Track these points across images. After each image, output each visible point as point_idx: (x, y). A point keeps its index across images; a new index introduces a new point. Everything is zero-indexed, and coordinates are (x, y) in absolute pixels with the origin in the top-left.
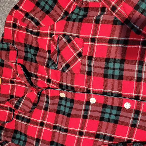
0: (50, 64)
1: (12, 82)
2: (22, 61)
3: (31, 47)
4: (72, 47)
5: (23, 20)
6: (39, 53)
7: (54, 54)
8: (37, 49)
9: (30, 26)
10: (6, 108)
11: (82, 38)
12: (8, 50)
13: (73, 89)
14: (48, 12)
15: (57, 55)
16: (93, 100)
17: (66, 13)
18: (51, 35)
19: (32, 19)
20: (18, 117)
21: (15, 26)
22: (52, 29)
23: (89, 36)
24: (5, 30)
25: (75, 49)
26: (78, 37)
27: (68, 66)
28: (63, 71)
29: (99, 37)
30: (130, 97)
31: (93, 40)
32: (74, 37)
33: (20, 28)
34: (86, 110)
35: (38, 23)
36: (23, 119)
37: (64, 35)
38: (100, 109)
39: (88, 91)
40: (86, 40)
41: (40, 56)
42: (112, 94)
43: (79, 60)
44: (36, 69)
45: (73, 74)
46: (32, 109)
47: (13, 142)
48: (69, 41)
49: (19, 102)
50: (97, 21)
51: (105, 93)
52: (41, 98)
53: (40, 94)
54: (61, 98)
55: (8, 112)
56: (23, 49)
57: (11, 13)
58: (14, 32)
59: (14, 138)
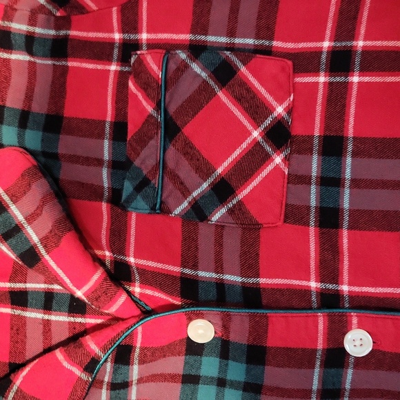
16: (358, 343)
18: (128, 49)
23: (318, 45)
29: (369, 43)
32: (246, 54)
43: (278, 160)
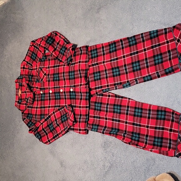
0: (37, 80)
1: (25, 92)
2: (27, 82)
3: (30, 75)
5: (27, 65)
6: (33, 77)
8: (32, 76)
9: (29, 67)
10: (24, 104)
11: (46, 67)
12: (22, 78)
13: (44, 89)
14: (34, 60)
15: (38, 76)
16: (51, 92)
17: (40, 59)
18: (36, 68)
19: (30, 64)
20: (28, 107)
21: (24, 68)
24: (21, 70)
25: (43, 72)
27: (42, 80)
28: (41, 82)
29: (50, 66)
30: (63, 87)
31: (49, 68)
32: (43, 68)
33: (26, 68)
34: (50, 96)
35: (31, 65)
36: (30, 107)
37: (40, 68)
38: (54, 95)
39: (49, 88)
40: (47, 68)
41: (33, 78)
42: (57, 87)
43: (45, 76)
44: (33, 84)
45: (44, 83)
46: (33, 102)
47: (27, 118)
48: (41, 70)
49: (28, 99)
50: (49, 60)
51: (55, 88)
52: (35, 96)
53: (34, 94)
54: (42, 94)
56: (28, 77)
57: (22, 63)
58: (23, 70)
59: (28, 116)
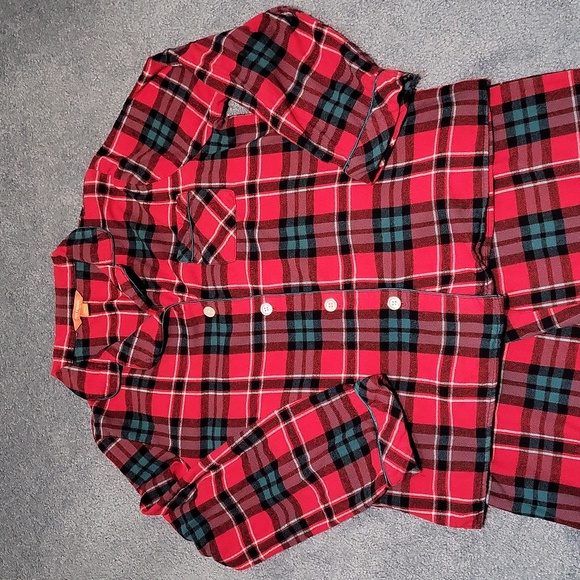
0: (180, 252)
1: (110, 308)
2: (124, 259)
3: (139, 226)
4: (213, 209)
5: (119, 175)
6: (156, 236)
7: (184, 231)
8: (151, 228)
9: (133, 183)
10: (104, 367)
11: (232, 188)
12: (94, 240)
13: (227, 293)
14: (163, 151)
15: (189, 232)
16: (267, 309)
17: (197, 146)
18: (175, 194)
19: (135, 169)
20: (129, 381)
21: (102, 189)
22: (175, 183)
23: (243, 182)
24: (85, 201)
25: (221, 213)
26: (224, 187)
27: (212, 249)
28: (205, 261)
29: (262, 180)
30: (336, 287)
31: (252, 189)
32: (217, 190)
33: (114, 192)
34: (258, 333)
35: (146, 176)
36: (140, 383)
37: (198, 190)
38: (283, 324)
39: (256, 291)
40: (239, 190)
41: (159, 242)
42: (301, 289)
43: (232, 233)
44: (155, 271)
45: (224, 264)
46: (155, 356)
47: (125, 437)
48: (208, 198)
49: (128, 345)
50: (254, 151)
51: (287, 290)
52: (171, 329)
53: (167, 320)
54: (208, 320)
55: (108, 373)
56: (123, 233)
57: (92, 166)
58: (102, 201)
59: (126, 429)
